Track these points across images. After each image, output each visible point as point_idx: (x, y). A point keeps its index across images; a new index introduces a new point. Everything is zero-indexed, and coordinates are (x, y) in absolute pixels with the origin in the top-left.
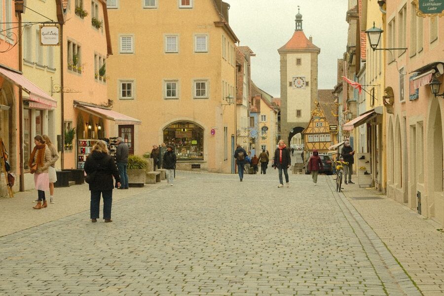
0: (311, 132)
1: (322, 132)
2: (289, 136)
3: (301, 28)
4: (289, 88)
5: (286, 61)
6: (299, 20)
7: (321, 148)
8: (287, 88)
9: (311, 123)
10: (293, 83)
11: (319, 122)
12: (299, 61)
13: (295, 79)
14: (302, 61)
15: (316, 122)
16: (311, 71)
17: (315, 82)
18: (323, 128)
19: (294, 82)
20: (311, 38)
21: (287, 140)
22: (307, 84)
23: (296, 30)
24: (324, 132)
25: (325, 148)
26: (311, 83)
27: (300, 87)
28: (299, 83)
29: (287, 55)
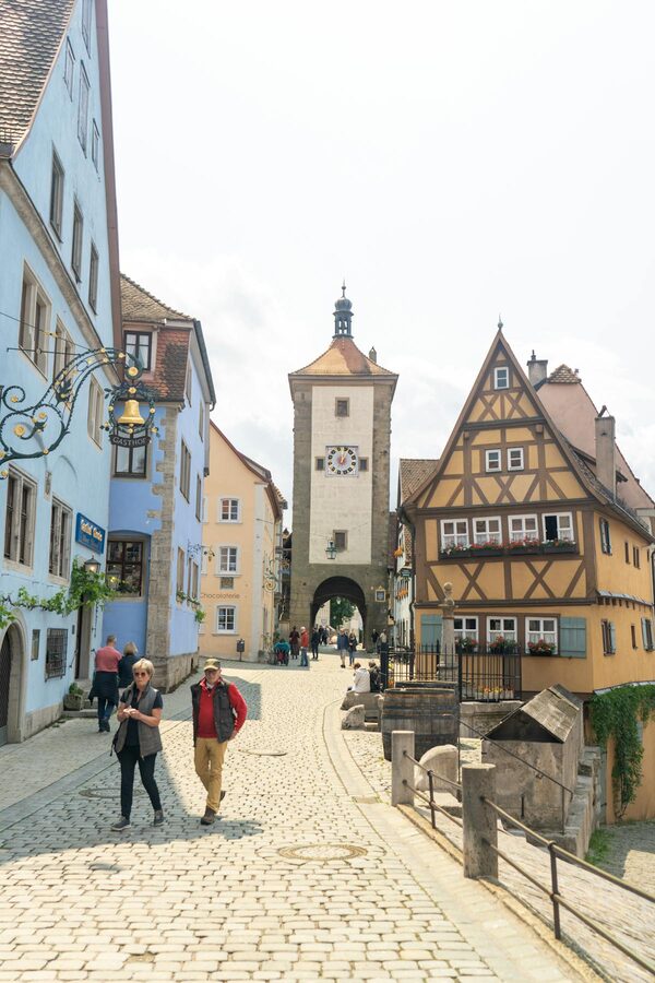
0: (459, 502)
1: (520, 498)
2: (312, 599)
3: (349, 330)
4: (314, 473)
5: (309, 405)
6: (343, 312)
7: (518, 594)
8: (309, 473)
9: (458, 457)
10: (327, 461)
11: (504, 445)
12: (342, 408)
13: (333, 452)
14: (352, 407)
15: (483, 448)
16: (374, 431)
17: (384, 461)
18: (529, 479)
19: (330, 457)
20: (373, 354)
21: (308, 611)
22: (363, 464)
23: (337, 337)
24: (535, 497)
25: (540, 593)
26: (375, 461)
27: (345, 472)
28: (342, 462)
29: (314, 388)
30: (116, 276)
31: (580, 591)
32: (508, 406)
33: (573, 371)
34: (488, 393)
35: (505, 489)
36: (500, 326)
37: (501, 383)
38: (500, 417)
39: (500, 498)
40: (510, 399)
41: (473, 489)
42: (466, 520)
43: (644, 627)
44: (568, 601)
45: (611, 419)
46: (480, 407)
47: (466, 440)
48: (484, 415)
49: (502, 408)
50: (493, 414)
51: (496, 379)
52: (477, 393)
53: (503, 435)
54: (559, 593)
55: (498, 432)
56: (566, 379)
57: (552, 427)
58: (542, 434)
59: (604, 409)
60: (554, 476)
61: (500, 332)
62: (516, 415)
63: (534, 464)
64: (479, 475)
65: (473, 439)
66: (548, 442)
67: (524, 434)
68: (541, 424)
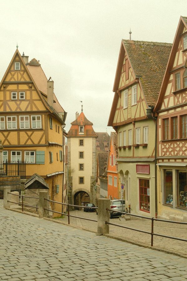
0: (2, 110)
1: (23, 110)
9: (1, 94)
11: (18, 91)
15: (10, 91)
18: (27, 103)
24: (29, 110)
31: (43, 142)
32: (20, 76)
33: (38, 61)
34: (13, 71)
35: (18, 106)
36: (17, 47)
37: (17, 68)
38: (17, 80)
39: (17, 109)
40: (20, 74)
41: (7, 105)
42: (4, 117)
43: (60, 153)
44: (39, 146)
45: (53, 82)
46: (9, 76)
47: (4, 87)
48: (11, 79)
49: (17, 77)
50: (14, 79)
51: (15, 66)
52: (9, 71)
53: (18, 87)
54: (36, 142)
55: (16, 86)
56: (35, 64)
57: (35, 85)
58: (31, 87)
59: (50, 78)
60: (35, 102)
61: (17, 49)
62: (22, 80)
63: (28, 98)
64: (9, 101)
65: (7, 88)
66: (34, 90)
67: (25, 87)
68: (31, 84)
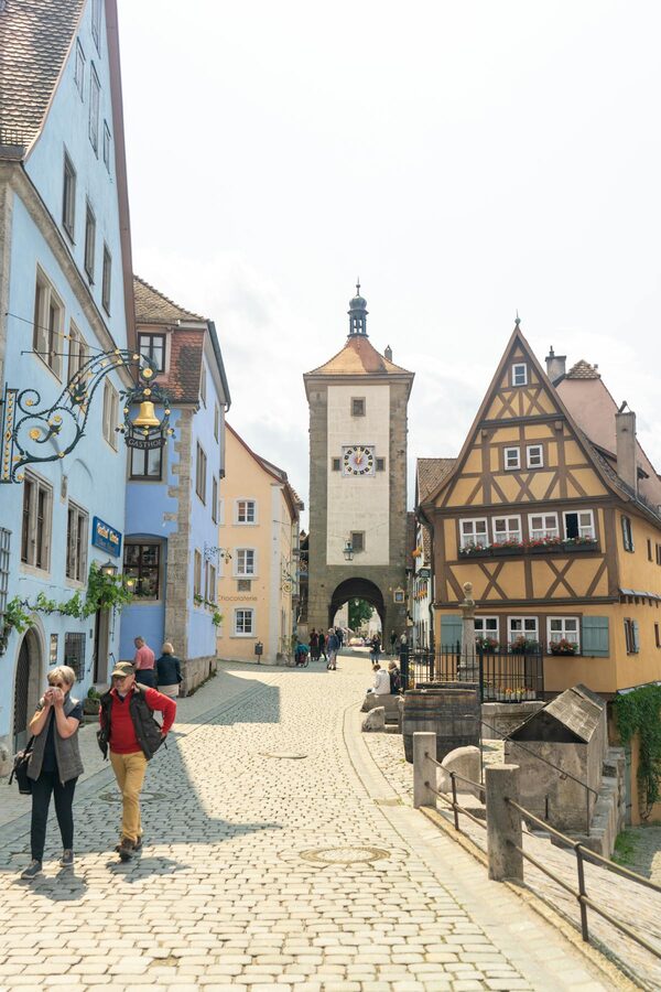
0: (478, 501)
1: (539, 496)
2: (330, 601)
3: (364, 330)
4: (330, 473)
5: (325, 405)
6: (358, 311)
8: (326, 475)
9: (476, 455)
10: (344, 461)
11: (523, 443)
12: (358, 407)
13: (350, 452)
14: (368, 406)
15: (501, 446)
16: (391, 430)
17: (401, 461)
18: (549, 477)
19: (346, 458)
20: (389, 352)
21: (326, 613)
22: (380, 464)
23: (352, 336)
24: (556, 495)
25: (561, 592)
26: (391, 461)
27: (362, 472)
28: (358, 462)
29: (329, 387)
30: (129, 277)
31: (602, 590)
32: (527, 403)
33: (592, 366)
34: (506, 390)
35: (525, 487)
36: (518, 322)
37: (520, 380)
38: (518, 414)
39: (520, 496)
40: (529, 395)
41: (492, 488)
42: (485, 519)
44: (589, 600)
45: (632, 414)
46: (498, 404)
47: (484, 437)
48: (502, 412)
49: (520, 405)
50: (512, 411)
51: (514, 376)
52: (495, 390)
53: (522, 433)
54: (581, 592)
55: (517, 430)
56: (585, 374)
57: (572, 424)
58: (561, 430)
59: (625, 404)
60: (575, 473)
61: (517, 328)
62: (535, 412)
63: (554, 461)
64: (497, 473)
65: (490, 439)
66: (568, 438)
67: (543, 431)
68: (560, 421)
